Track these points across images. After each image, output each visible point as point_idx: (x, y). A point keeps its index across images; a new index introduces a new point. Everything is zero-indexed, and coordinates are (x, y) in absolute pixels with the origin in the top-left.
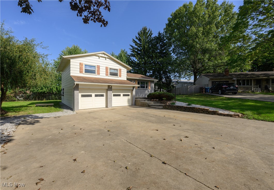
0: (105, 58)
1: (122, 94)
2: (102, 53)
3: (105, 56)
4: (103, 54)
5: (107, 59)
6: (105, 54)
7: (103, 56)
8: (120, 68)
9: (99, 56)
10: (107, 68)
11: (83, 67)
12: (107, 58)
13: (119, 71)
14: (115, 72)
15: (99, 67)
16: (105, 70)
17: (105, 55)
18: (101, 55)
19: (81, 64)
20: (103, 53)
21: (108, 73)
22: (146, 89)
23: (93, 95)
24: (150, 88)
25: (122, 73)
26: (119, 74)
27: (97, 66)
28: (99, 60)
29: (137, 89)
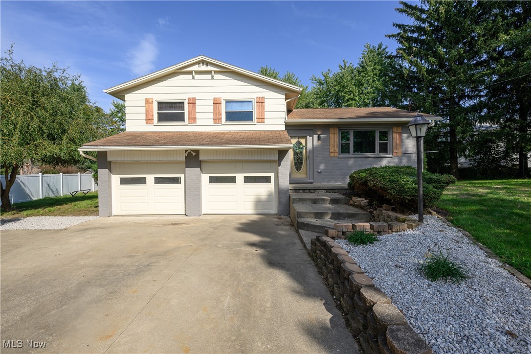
0: (209, 72)
1: (240, 177)
2: (198, 63)
3: (210, 68)
4: (203, 64)
5: (216, 76)
6: (207, 63)
7: (203, 68)
8: (261, 95)
9: (190, 73)
10: (217, 103)
11: (152, 108)
12: (216, 72)
13: (255, 104)
14: (245, 108)
15: (193, 102)
16: (211, 109)
17: (207, 65)
18: (196, 68)
19: (148, 102)
20: (203, 62)
21: (221, 115)
22: (382, 155)
23: (150, 178)
24: (399, 151)
25: (267, 108)
26: (257, 115)
27: (189, 99)
28: (194, 83)
29: (337, 158)
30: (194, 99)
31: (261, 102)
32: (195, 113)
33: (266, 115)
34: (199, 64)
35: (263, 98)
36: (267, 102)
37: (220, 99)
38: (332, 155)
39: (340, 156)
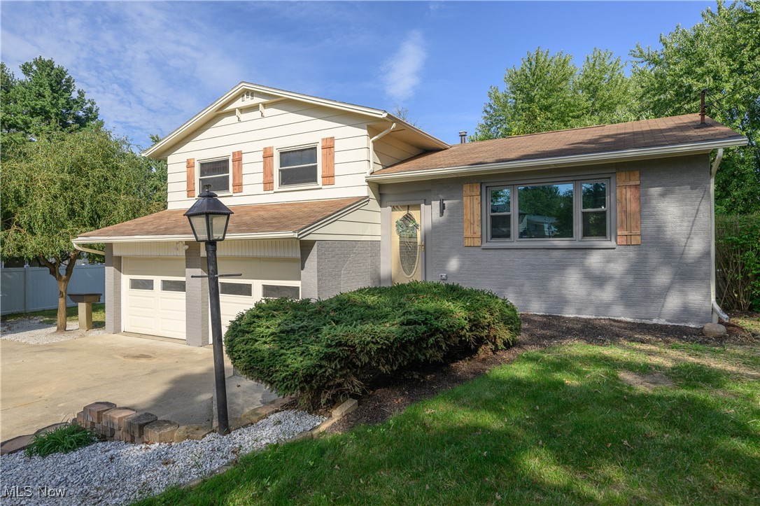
0: (256, 107)
2: (241, 94)
3: (257, 100)
4: (247, 95)
5: (266, 112)
6: (252, 94)
7: (248, 101)
8: (328, 134)
10: (267, 156)
11: (194, 173)
12: (265, 105)
13: (320, 153)
15: (238, 157)
16: (261, 167)
17: (252, 96)
18: (239, 103)
19: (190, 165)
20: (247, 92)
21: (272, 175)
22: (590, 242)
23: (157, 281)
24: (634, 232)
25: (338, 157)
26: (323, 172)
27: (234, 154)
28: (241, 127)
29: (479, 249)
30: (240, 153)
31: (329, 145)
32: (241, 175)
33: (338, 170)
34: (243, 96)
35: (332, 139)
36: (338, 146)
37: (271, 148)
38: (468, 242)
39: (485, 245)
